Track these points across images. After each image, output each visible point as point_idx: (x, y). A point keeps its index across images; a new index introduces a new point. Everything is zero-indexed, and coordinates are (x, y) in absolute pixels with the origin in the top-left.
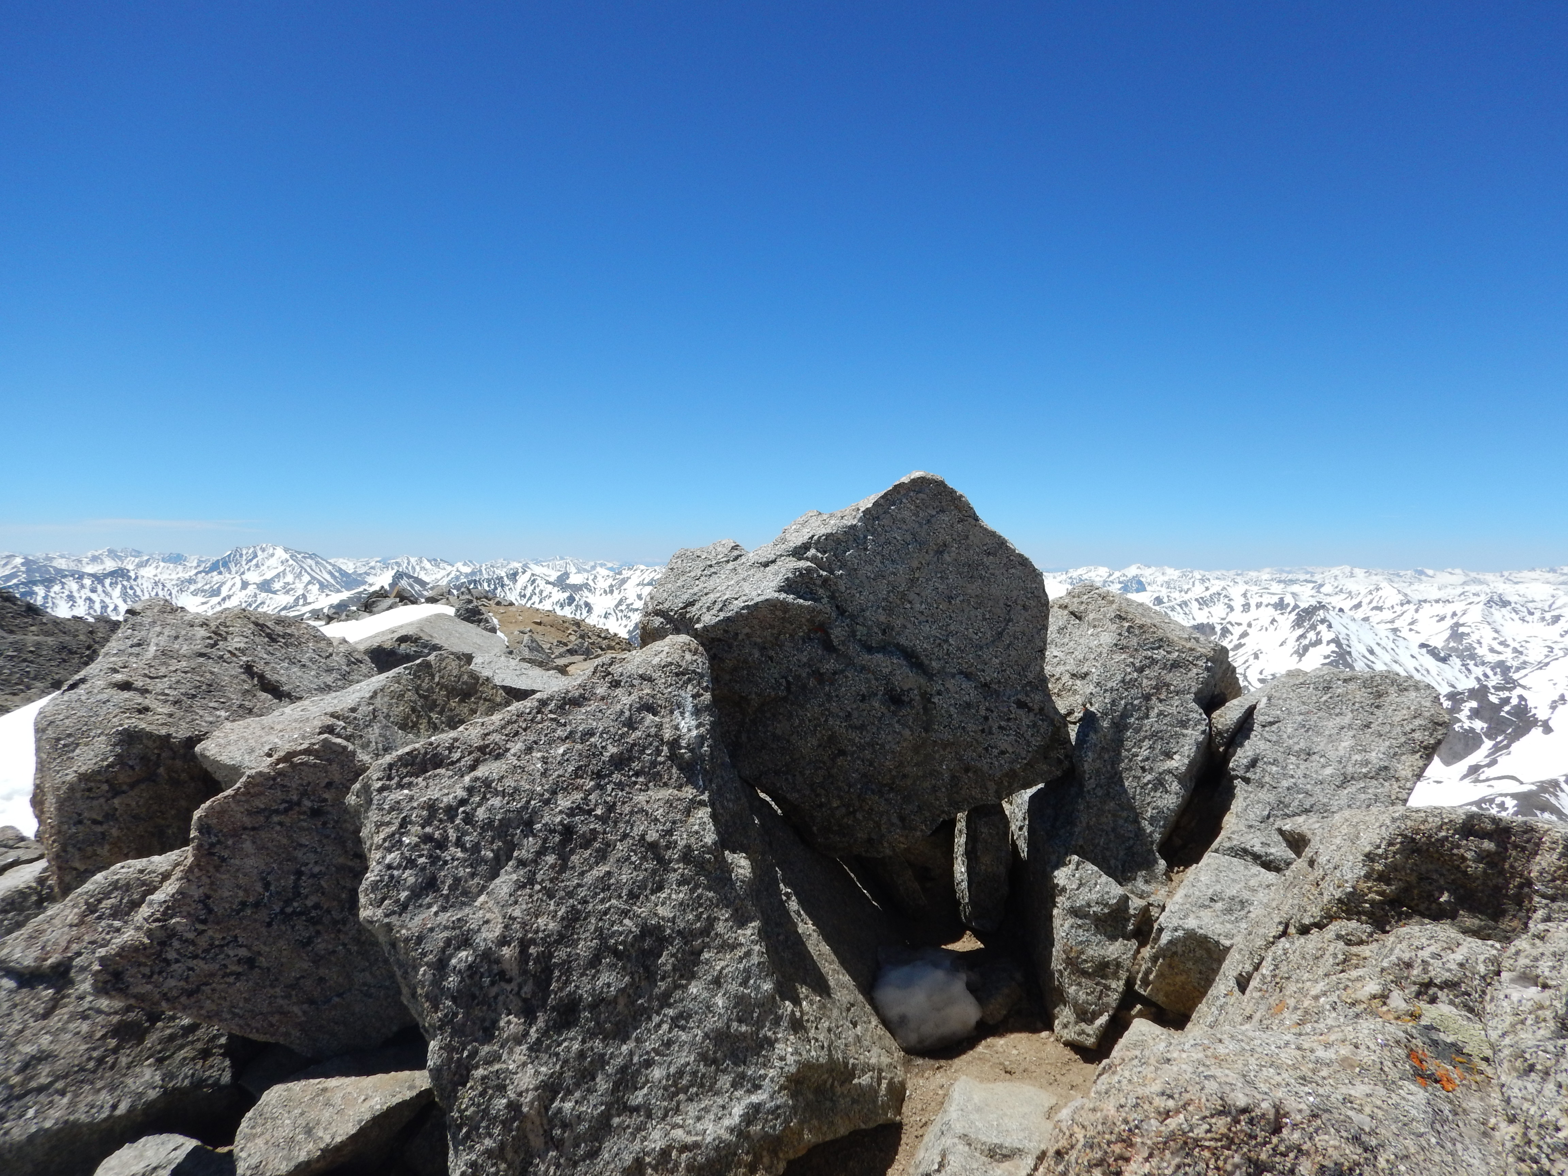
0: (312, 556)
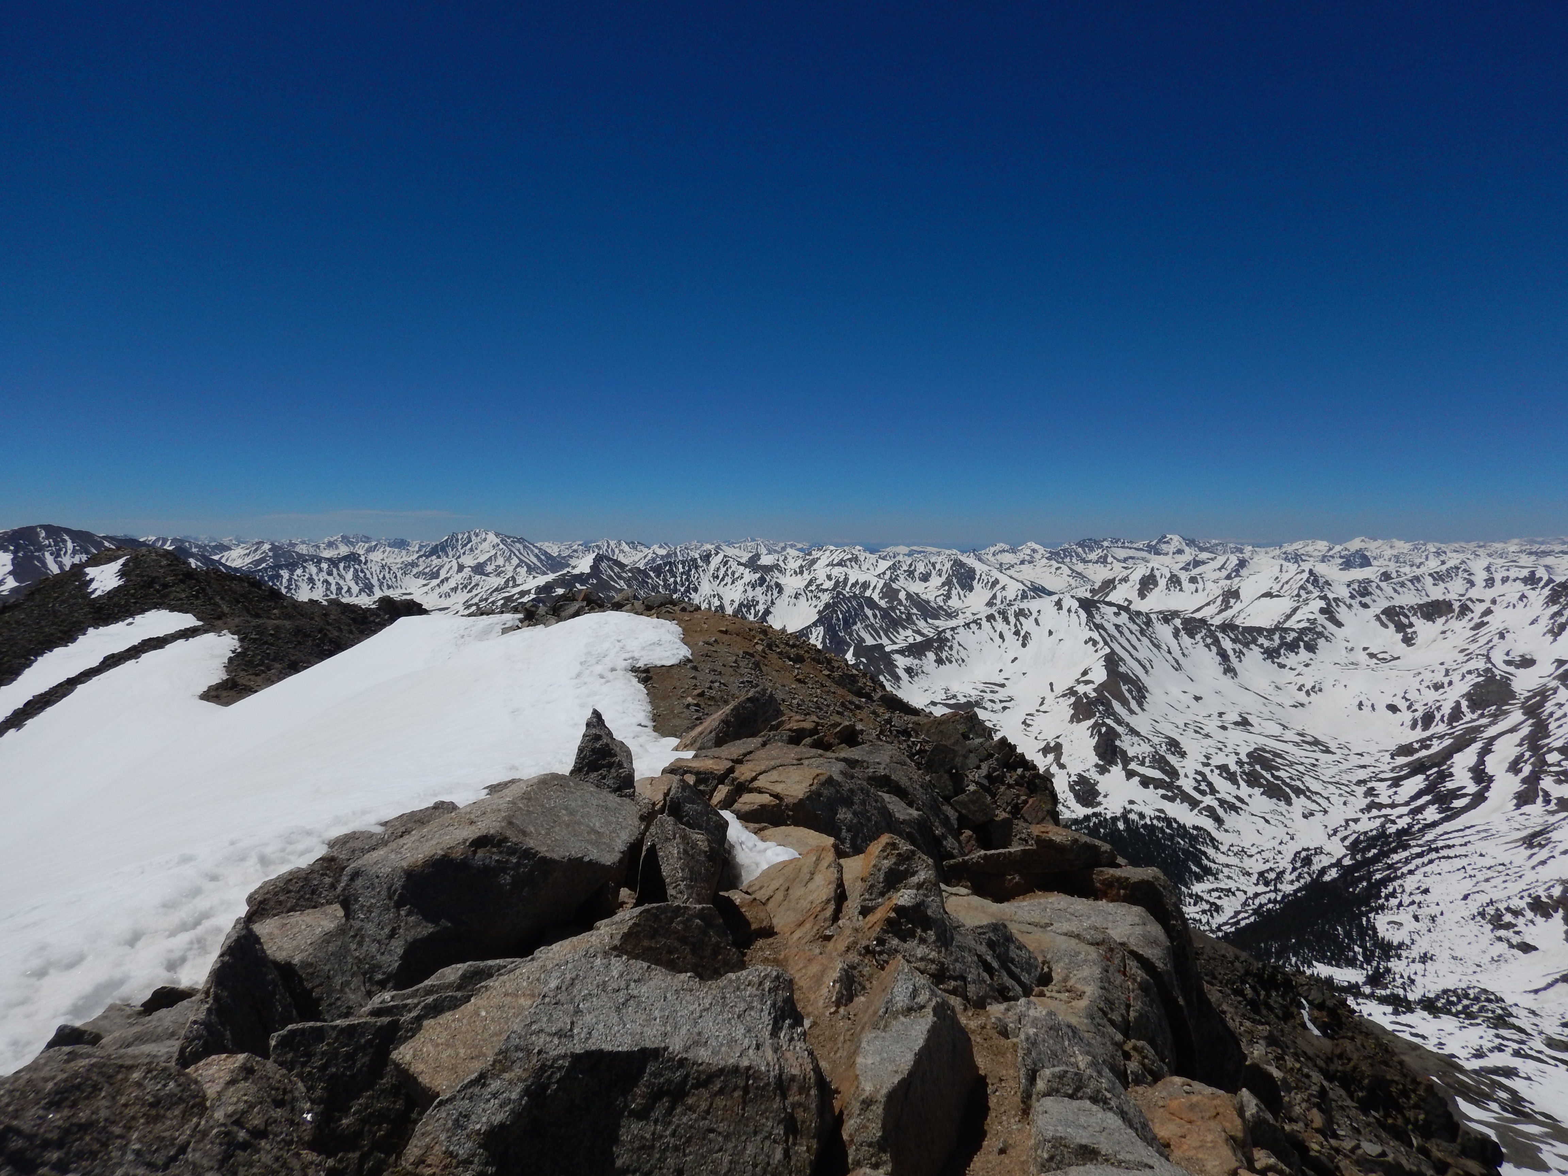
0: (521, 540)
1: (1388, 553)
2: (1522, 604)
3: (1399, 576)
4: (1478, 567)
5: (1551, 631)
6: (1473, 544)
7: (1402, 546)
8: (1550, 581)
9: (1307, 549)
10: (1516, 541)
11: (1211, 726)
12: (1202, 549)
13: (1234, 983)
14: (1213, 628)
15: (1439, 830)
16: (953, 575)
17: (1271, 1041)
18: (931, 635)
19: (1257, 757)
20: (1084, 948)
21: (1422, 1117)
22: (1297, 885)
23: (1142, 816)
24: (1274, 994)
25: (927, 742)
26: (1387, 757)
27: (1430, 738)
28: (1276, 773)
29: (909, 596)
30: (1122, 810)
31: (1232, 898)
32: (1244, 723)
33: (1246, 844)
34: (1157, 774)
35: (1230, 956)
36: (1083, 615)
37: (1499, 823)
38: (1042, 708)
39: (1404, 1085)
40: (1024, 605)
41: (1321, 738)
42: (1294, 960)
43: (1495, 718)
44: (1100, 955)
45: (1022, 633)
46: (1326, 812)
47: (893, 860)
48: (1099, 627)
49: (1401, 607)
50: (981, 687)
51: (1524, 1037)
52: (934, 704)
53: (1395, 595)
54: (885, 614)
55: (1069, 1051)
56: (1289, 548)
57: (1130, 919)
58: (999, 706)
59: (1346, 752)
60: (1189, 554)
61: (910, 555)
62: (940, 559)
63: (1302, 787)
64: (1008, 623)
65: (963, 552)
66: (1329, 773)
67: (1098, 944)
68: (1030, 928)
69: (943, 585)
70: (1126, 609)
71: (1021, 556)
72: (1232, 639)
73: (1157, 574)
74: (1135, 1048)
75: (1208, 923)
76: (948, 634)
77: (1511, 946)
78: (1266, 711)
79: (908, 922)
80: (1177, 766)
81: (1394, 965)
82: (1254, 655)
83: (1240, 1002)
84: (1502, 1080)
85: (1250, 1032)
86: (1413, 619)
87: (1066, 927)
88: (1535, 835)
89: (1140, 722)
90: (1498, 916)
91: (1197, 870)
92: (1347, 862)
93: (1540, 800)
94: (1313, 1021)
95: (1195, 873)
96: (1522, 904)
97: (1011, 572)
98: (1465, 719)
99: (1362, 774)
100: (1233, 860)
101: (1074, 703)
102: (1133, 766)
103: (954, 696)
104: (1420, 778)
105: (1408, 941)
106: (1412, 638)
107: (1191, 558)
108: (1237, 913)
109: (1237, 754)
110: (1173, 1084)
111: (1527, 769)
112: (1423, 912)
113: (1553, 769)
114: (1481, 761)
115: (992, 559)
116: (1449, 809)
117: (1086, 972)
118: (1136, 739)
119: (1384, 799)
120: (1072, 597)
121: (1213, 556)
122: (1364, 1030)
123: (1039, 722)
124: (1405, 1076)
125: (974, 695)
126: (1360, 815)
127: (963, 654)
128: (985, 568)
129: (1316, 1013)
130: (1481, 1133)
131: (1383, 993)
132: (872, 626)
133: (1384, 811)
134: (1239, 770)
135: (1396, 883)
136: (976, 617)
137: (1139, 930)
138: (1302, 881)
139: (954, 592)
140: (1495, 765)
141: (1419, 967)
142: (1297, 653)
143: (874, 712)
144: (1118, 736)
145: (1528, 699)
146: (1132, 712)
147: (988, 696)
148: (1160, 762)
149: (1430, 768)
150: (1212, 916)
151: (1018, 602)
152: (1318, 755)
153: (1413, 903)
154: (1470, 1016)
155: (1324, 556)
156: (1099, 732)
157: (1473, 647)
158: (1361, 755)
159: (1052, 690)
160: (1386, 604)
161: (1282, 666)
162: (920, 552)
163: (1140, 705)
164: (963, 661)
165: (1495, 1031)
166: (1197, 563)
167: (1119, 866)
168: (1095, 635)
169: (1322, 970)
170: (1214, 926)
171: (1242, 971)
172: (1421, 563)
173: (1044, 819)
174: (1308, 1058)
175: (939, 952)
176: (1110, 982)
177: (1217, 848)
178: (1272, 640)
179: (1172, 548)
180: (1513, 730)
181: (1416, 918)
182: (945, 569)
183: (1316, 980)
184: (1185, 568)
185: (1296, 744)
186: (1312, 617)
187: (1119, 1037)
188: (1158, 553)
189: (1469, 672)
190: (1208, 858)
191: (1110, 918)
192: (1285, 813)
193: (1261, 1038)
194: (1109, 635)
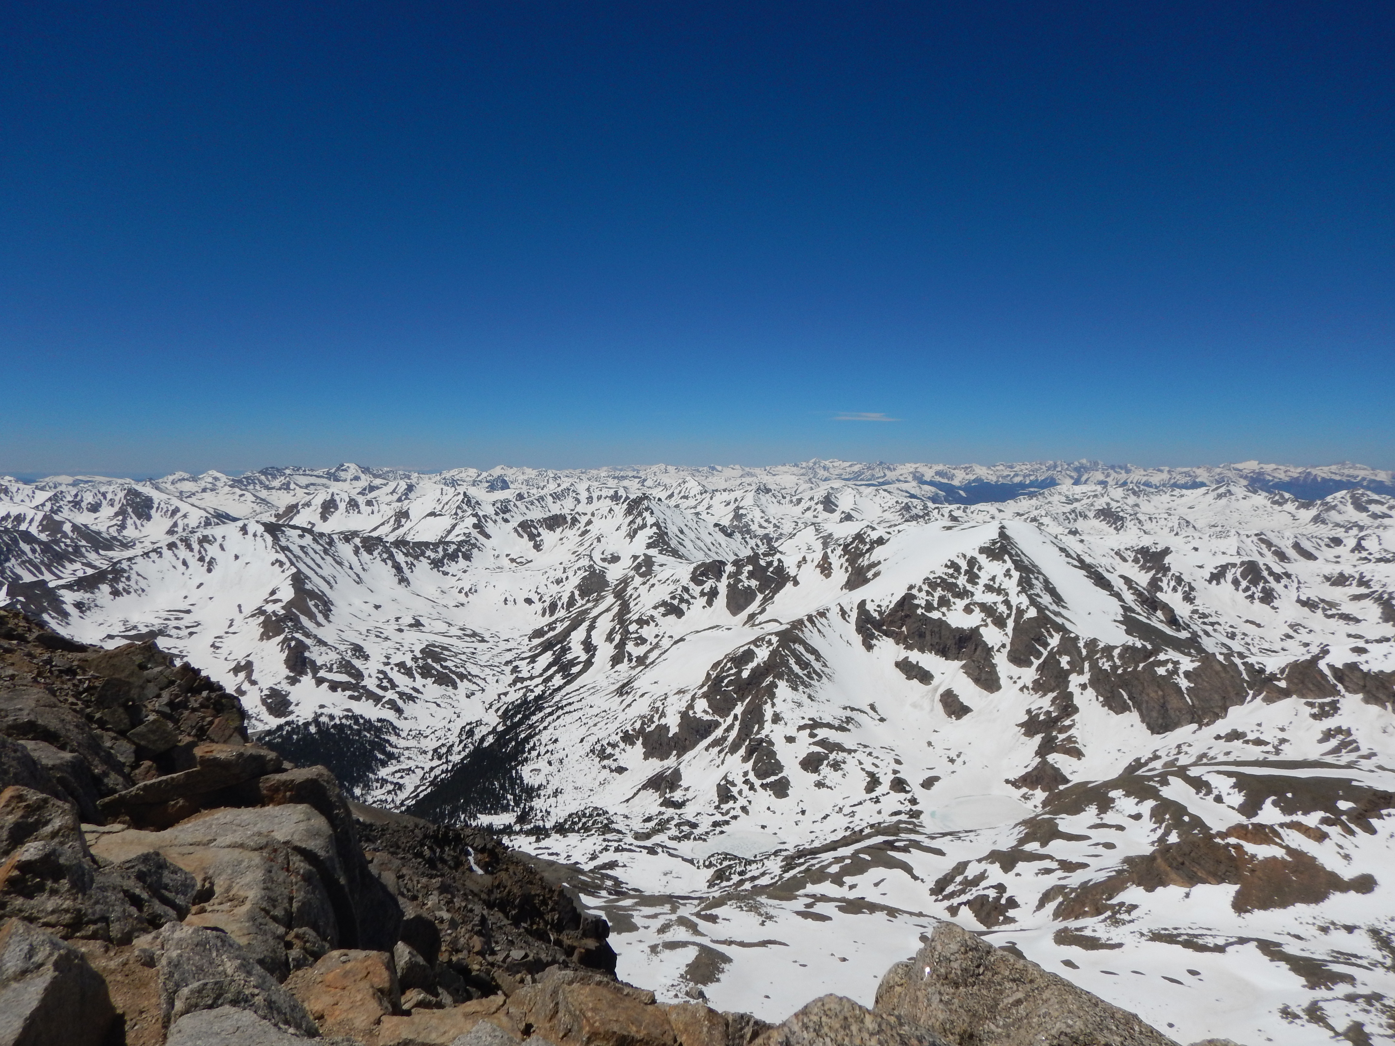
1: (521, 478)
2: (610, 516)
3: (529, 496)
4: (582, 488)
5: (629, 535)
6: (578, 471)
7: (531, 473)
8: (627, 498)
9: (461, 475)
10: (605, 468)
11: (390, 630)
12: (376, 476)
13: (415, 848)
14: (388, 545)
15: (563, 692)
16: (128, 504)
17: (444, 889)
18: (105, 567)
19: (430, 652)
20: (247, 854)
21: (556, 917)
22: (463, 754)
23: (332, 717)
24: (447, 849)
25: (97, 678)
26: (526, 639)
27: (555, 622)
28: (444, 664)
29: (75, 528)
30: (313, 715)
31: (412, 775)
32: (417, 624)
33: (422, 728)
34: (344, 678)
35: (411, 826)
36: (269, 538)
37: (602, 681)
38: (231, 630)
39: (544, 896)
40: (208, 532)
41: (478, 631)
42: (463, 816)
43: (597, 601)
44: (263, 858)
45: (207, 559)
46: (483, 690)
47: (19, 813)
48: (284, 549)
49: (532, 521)
50: (165, 615)
51: (621, 836)
52: (110, 637)
53: (527, 511)
54: (47, 548)
55: (218, 961)
56: (448, 475)
57: (295, 818)
58: (185, 632)
59: (497, 639)
60: (365, 481)
61: (74, 484)
62: (111, 489)
63: (465, 672)
64: (192, 550)
65: (138, 481)
66: (485, 658)
67: (261, 848)
68: (191, 849)
69: (117, 514)
70: (310, 531)
71: (202, 484)
72: (404, 554)
73: (337, 498)
74: (297, 936)
75: (393, 801)
76: (125, 565)
77: (612, 771)
78: (434, 612)
79: (36, 876)
80: (361, 668)
81: (538, 803)
82: (423, 565)
83: (419, 863)
84: (609, 872)
85: (426, 887)
86: (540, 530)
87: (229, 839)
88: (623, 686)
89: (327, 633)
90: (603, 750)
91: (382, 757)
92: (500, 728)
93: (626, 659)
94: (477, 863)
95: (381, 760)
96: (618, 738)
97: (193, 500)
98: (578, 605)
99: (509, 656)
100: (412, 743)
101: (263, 622)
102: (322, 673)
103: (135, 627)
104: (549, 653)
105: (544, 783)
106: (540, 545)
107: (367, 484)
108: (417, 787)
109: (412, 651)
110: (331, 958)
111: (618, 638)
112: (554, 758)
113: (633, 636)
114: (589, 636)
115: (171, 488)
116: (569, 675)
117: (249, 878)
118: (323, 649)
119: (525, 674)
120: (257, 522)
121: (385, 482)
122: (515, 860)
123: (228, 644)
124: (544, 888)
125: (157, 624)
126: (509, 689)
127: (143, 584)
128: (164, 496)
129: (480, 856)
130: (595, 916)
131: (529, 827)
132: (30, 561)
133: (526, 684)
134: (414, 665)
135: (535, 739)
136: (156, 546)
137: (302, 826)
138: (467, 750)
139: (129, 522)
140: (598, 637)
141: (552, 800)
142: (457, 562)
143: (29, 655)
144: (307, 648)
145: (617, 586)
146: (319, 625)
147: (173, 623)
148: (346, 667)
149: (556, 645)
150: (396, 794)
151: (201, 529)
152: (477, 645)
153: (548, 751)
154: (586, 829)
155: (474, 481)
156: (289, 646)
157: (581, 549)
158: (508, 640)
159: (241, 611)
160: (521, 519)
161: (446, 574)
162: (87, 482)
163: (327, 617)
164: (143, 591)
165: (603, 837)
166: (372, 489)
167: (285, 770)
168: (282, 557)
169: (484, 820)
170: (398, 803)
171: (421, 836)
172: (544, 486)
173: (231, 736)
174: (475, 895)
175: (75, 899)
176: (273, 882)
177: (398, 735)
178: (437, 552)
179: (349, 475)
180: (608, 610)
181: (550, 763)
182: (117, 499)
183: (480, 829)
184: (362, 493)
185: (459, 638)
186: (467, 531)
187: (281, 930)
188: (337, 480)
189: (579, 569)
190: (391, 745)
191: (276, 820)
192: (452, 696)
193: (434, 889)
194: (295, 556)
